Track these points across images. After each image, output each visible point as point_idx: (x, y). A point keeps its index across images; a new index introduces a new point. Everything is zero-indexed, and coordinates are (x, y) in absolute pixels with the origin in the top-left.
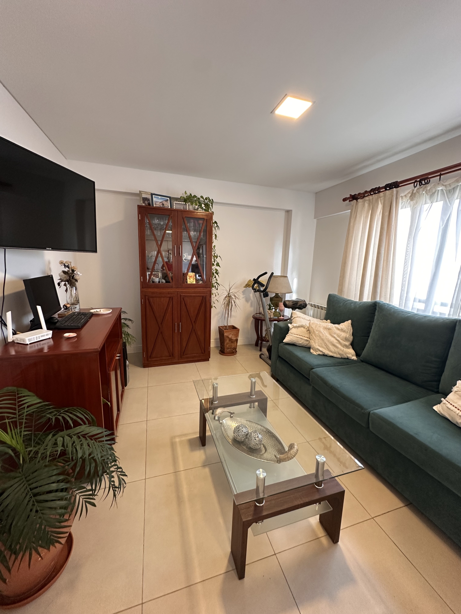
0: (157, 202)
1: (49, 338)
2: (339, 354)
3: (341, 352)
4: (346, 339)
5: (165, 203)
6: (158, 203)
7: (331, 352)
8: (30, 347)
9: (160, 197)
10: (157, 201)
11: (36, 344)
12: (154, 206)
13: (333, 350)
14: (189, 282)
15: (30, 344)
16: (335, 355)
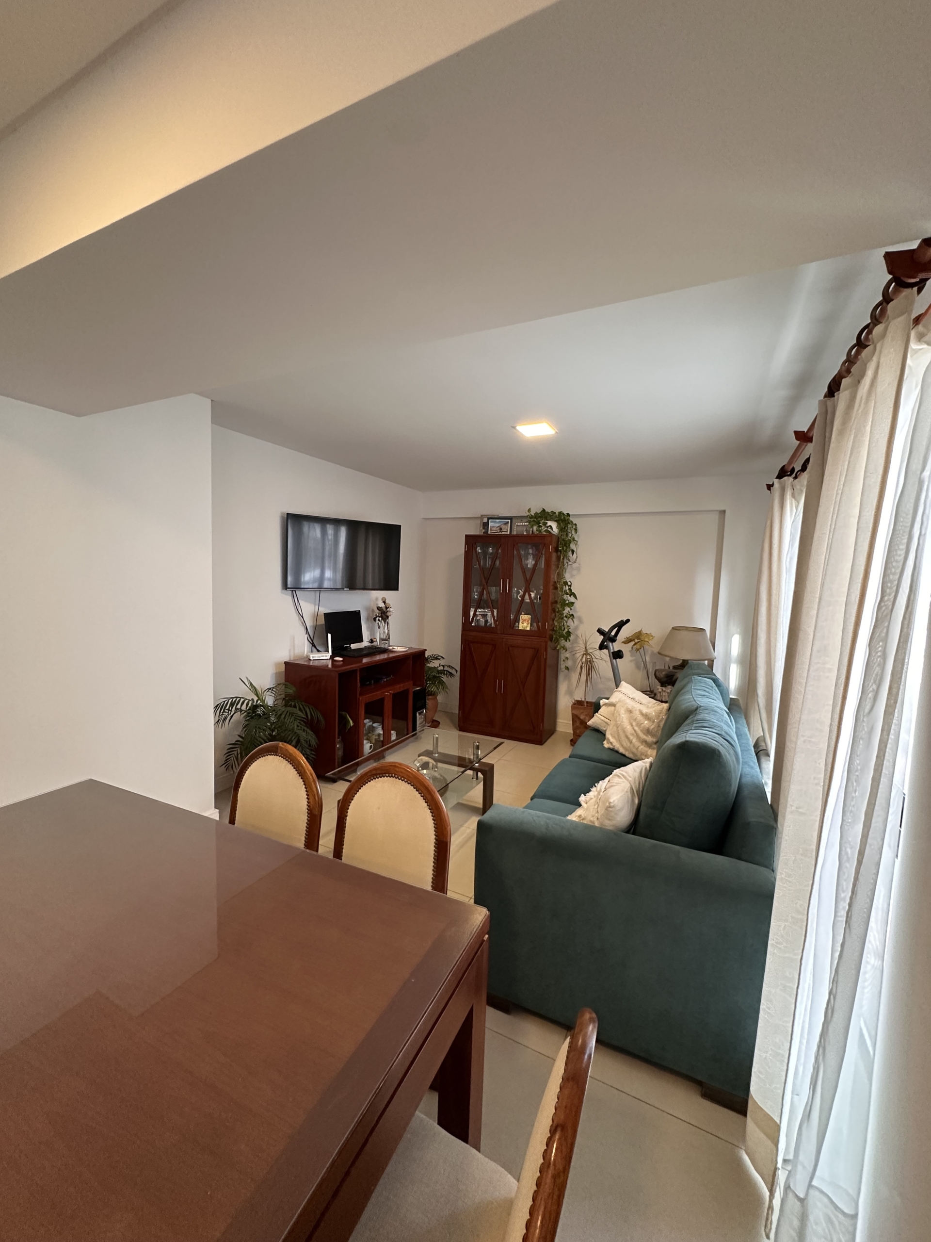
0: (494, 527)
1: (328, 659)
2: (633, 753)
3: (634, 750)
4: (648, 732)
5: (503, 527)
6: (494, 529)
7: (622, 746)
8: (313, 663)
9: (498, 520)
10: (494, 525)
11: (317, 661)
12: (489, 533)
13: (625, 744)
14: (520, 628)
15: (313, 660)
16: (627, 754)
